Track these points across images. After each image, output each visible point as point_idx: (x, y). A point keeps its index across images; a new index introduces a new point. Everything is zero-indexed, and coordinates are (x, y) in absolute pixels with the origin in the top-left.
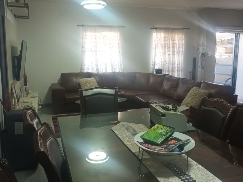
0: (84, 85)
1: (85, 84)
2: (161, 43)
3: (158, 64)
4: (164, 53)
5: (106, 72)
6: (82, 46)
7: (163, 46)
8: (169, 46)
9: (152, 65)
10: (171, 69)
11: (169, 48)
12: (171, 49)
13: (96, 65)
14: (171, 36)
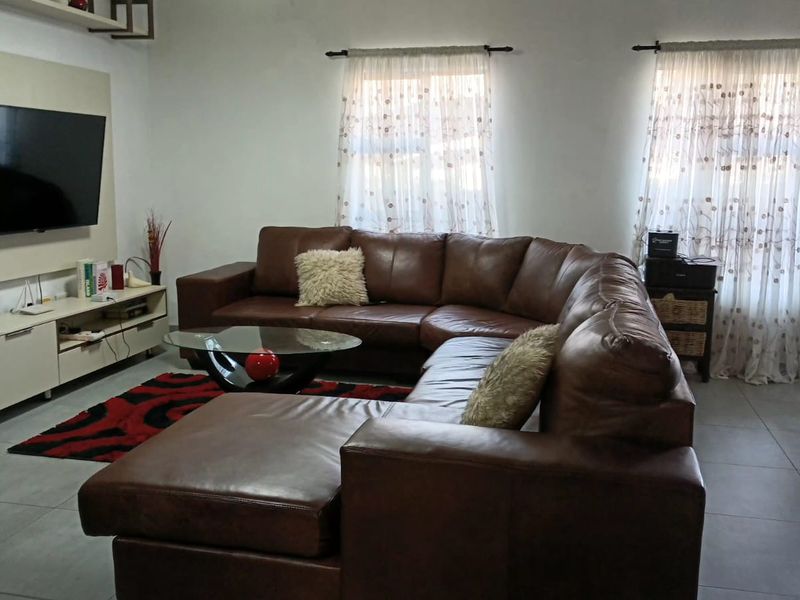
0: (308, 275)
1: (309, 271)
2: (684, 115)
3: (668, 208)
4: (699, 160)
5: (428, 232)
6: (342, 130)
7: (697, 128)
8: (731, 127)
9: (636, 212)
10: (734, 235)
11: (729, 136)
12: (738, 141)
13: (386, 201)
14: (739, 78)
